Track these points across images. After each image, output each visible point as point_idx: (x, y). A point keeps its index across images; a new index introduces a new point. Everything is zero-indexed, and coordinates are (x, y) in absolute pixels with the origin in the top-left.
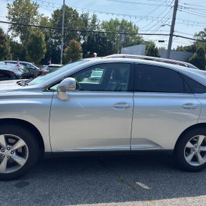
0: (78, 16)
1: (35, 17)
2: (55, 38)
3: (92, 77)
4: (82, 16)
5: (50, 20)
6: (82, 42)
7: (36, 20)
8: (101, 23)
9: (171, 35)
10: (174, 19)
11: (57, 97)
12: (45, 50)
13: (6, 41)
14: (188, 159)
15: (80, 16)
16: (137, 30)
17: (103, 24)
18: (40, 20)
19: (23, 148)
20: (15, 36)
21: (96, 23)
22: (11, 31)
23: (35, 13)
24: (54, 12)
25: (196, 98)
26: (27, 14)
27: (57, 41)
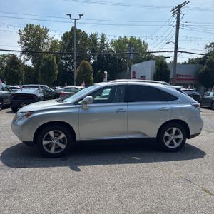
0: (87, 37)
1: (45, 41)
2: (66, 59)
3: (103, 95)
4: (91, 36)
5: (60, 42)
6: (92, 61)
7: (47, 44)
8: (110, 41)
9: (176, 51)
10: (177, 36)
11: (82, 108)
12: (57, 72)
13: (20, 66)
14: (167, 143)
15: (88, 36)
16: (146, 46)
17: (112, 42)
18: (50, 43)
19: (64, 138)
20: (27, 60)
21: (105, 42)
22: (23, 56)
23: (45, 37)
24: (64, 35)
25: (168, 104)
26: (37, 38)
27: (68, 62)
